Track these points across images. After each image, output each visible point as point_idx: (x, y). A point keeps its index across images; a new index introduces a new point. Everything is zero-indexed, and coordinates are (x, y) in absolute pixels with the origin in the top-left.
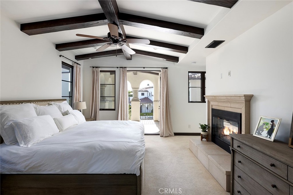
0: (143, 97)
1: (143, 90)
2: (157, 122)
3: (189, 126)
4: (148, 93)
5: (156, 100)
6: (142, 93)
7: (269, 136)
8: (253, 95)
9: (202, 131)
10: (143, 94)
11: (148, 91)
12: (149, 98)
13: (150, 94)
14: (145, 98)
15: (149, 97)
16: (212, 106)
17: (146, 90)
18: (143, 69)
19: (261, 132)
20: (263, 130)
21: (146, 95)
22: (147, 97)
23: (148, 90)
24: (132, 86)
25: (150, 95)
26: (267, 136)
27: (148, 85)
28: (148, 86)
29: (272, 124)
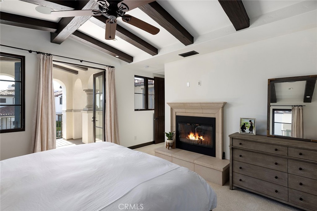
1: (4, 94)
2: (72, 140)
3: (135, 138)
5: (70, 109)
7: (251, 132)
8: (226, 102)
9: (168, 139)
16: (176, 113)
17: (11, 93)
18: (79, 63)
19: (244, 130)
20: (246, 129)
26: (250, 132)
29: (250, 123)
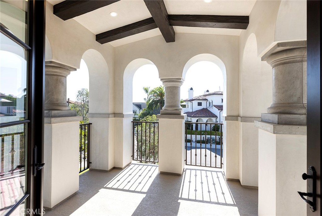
0: (200, 108)
1: (201, 99)
4: (208, 103)
6: (198, 103)
10: (200, 104)
11: (207, 100)
12: (208, 109)
13: (210, 103)
14: (204, 109)
15: (208, 107)
17: (205, 98)
21: (204, 106)
22: (205, 107)
23: (207, 97)
24: (161, 75)
25: (210, 106)
27: (208, 91)
28: (208, 93)
